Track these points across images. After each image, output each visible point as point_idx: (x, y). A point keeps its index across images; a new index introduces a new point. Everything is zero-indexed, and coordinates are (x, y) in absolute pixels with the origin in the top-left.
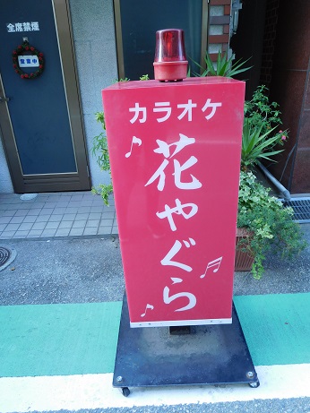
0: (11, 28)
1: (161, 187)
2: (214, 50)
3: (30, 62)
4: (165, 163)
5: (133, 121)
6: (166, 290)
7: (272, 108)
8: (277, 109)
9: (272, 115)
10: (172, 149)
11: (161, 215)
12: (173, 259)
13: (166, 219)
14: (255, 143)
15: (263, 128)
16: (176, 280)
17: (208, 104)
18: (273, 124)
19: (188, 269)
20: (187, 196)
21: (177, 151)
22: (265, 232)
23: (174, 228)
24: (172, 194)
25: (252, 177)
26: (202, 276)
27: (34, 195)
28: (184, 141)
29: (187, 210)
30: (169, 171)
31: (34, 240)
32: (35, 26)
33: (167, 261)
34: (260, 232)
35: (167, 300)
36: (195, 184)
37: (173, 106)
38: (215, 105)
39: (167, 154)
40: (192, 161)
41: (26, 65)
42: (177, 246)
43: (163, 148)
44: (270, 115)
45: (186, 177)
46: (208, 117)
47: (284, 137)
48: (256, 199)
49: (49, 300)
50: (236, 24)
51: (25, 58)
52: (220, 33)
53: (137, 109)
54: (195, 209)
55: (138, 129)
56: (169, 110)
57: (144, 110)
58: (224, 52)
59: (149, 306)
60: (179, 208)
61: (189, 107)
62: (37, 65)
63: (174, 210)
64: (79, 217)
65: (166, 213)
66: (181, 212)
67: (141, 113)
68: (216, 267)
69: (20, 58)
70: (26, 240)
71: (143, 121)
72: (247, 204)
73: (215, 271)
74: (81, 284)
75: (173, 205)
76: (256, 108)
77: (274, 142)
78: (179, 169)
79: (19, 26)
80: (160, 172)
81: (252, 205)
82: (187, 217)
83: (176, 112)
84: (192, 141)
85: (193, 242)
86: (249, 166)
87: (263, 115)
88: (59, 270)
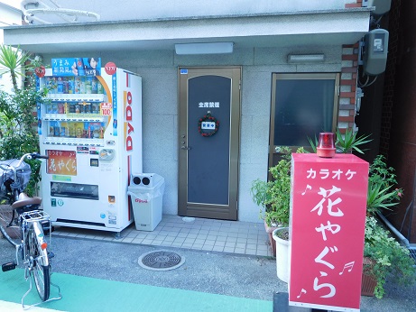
0: (201, 105)
1: (320, 213)
2: (342, 126)
3: (209, 126)
4: (323, 200)
5: (308, 177)
6: (316, 280)
7: (389, 171)
8: (393, 172)
9: (389, 177)
10: (328, 193)
11: (318, 230)
12: (323, 259)
13: (321, 232)
14: (376, 196)
15: (382, 186)
16: (324, 274)
17: (349, 172)
18: (390, 184)
19: (332, 267)
20: (334, 220)
21: (331, 194)
22: (384, 261)
23: (325, 238)
24: (325, 218)
25: (373, 221)
26: (341, 273)
27: (193, 219)
28: (335, 190)
29: (334, 228)
30: (325, 204)
31: (197, 251)
32: (217, 105)
33: (318, 260)
34: (380, 261)
35: (316, 287)
36: (340, 214)
37: (330, 172)
38: (353, 173)
39: (325, 196)
40: (339, 200)
41: (206, 128)
42: (326, 251)
43: (323, 192)
44: (388, 177)
45: (334, 209)
46: (349, 179)
47: (400, 194)
48: (377, 238)
49: (217, 292)
50: (359, 106)
51: (206, 123)
52: (347, 115)
53: (311, 171)
54: (339, 228)
55: (310, 181)
56: (328, 174)
57: (315, 172)
58: (350, 128)
59: (303, 291)
60: (329, 226)
61: (338, 173)
62: (214, 128)
63: (326, 227)
64: (229, 239)
65: (321, 229)
66: (330, 229)
67: (313, 174)
68: (350, 268)
69: (203, 123)
70: (191, 250)
71: (313, 177)
72: (370, 241)
73: (350, 271)
74: (237, 286)
75: (325, 224)
76: (375, 171)
77: (392, 197)
78: (331, 204)
79: (206, 104)
80: (320, 205)
81: (374, 242)
82: (334, 232)
83: (331, 175)
84: (339, 190)
85: (336, 250)
86: (371, 213)
87: (382, 176)
88: (220, 274)
